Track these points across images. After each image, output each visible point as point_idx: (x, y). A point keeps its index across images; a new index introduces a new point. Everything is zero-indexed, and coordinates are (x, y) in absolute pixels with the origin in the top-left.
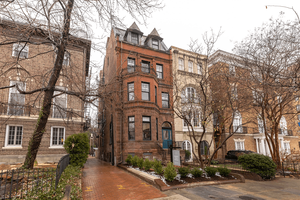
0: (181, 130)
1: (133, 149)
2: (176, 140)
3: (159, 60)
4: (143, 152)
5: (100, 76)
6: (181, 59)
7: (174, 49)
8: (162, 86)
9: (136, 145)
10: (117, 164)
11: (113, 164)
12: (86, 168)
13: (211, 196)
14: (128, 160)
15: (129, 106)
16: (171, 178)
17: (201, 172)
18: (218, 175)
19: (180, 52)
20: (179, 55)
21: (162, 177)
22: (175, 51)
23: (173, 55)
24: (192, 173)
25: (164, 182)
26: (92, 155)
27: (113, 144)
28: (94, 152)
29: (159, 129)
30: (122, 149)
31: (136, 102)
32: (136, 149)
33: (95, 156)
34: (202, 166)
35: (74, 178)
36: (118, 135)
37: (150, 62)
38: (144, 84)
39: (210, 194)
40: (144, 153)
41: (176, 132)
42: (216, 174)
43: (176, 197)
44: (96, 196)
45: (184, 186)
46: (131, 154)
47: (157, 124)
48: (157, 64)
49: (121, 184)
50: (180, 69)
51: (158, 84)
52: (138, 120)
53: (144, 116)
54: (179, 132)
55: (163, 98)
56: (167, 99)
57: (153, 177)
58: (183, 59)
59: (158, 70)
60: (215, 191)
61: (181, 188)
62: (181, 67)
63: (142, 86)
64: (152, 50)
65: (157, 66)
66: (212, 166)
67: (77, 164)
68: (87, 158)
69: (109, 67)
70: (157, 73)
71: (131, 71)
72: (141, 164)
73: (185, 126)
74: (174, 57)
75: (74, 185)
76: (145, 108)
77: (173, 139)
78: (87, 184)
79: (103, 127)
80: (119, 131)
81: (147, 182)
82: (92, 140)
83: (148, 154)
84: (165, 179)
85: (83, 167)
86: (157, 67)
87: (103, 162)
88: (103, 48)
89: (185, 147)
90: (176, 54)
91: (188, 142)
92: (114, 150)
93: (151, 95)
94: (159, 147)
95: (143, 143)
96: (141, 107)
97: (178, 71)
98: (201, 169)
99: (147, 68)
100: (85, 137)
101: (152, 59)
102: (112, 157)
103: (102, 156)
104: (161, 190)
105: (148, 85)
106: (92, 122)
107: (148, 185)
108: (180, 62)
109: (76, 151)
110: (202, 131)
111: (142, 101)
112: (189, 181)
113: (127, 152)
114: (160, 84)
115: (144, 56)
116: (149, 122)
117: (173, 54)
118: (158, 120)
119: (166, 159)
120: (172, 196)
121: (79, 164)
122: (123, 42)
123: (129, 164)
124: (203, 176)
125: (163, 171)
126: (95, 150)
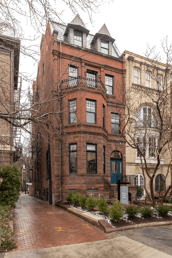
0: (133, 161)
1: (75, 184)
2: (127, 174)
3: (110, 69)
4: (86, 188)
5: (34, 89)
6: (137, 69)
7: (129, 55)
8: (112, 105)
9: (78, 180)
10: (55, 202)
11: (51, 203)
12: (18, 208)
13: (159, 237)
14: (68, 198)
15: (70, 130)
16: (117, 219)
17: (151, 211)
18: (170, 215)
19: (136, 59)
20: (134, 63)
21: (107, 218)
22: (130, 58)
23: (127, 63)
24: (141, 212)
25: (109, 223)
26: (24, 192)
27: (50, 178)
28: (27, 188)
29: (106, 160)
30: (61, 184)
31: (79, 126)
32: (78, 184)
33: (28, 193)
34: (153, 205)
35: (4, 220)
36: (57, 167)
37: (97, 72)
38: (89, 102)
39: (158, 236)
40: (88, 189)
41: (127, 164)
42: (169, 214)
43: (121, 238)
44: (30, 239)
45: (132, 226)
46: (72, 190)
47: (104, 154)
48: (107, 75)
49: (61, 226)
50: (136, 83)
51: (107, 102)
52: (81, 148)
53: (88, 144)
54: (131, 164)
55: (113, 121)
56: (117, 121)
57: (96, 217)
58: (139, 68)
59: (107, 83)
60: (164, 231)
61: (127, 229)
62: (137, 80)
63: (87, 105)
64: (101, 55)
65: (106, 77)
66: (165, 204)
67: (7, 203)
68: (19, 196)
69: (45, 77)
70: (106, 86)
71: (72, 83)
72: (83, 203)
73: (138, 156)
74: (128, 66)
75: (5, 227)
76: (90, 133)
77: (123, 172)
78: (19, 226)
79: (38, 157)
80: (57, 163)
81: (90, 223)
82: (24, 173)
83: (93, 190)
84: (111, 220)
85: (15, 207)
86: (106, 79)
87: (39, 200)
88: (36, 53)
89: (137, 182)
90: (131, 62)
91: (141, 176)
92: (52, 185)
93: (98, 116)
94: (106, 182)
95: (87, 177)
96: (85, 133)
97: (133, 84)
98: (152, 208)
99: (93, 81)
100: (16, 170)
101: (100, 68)
102: (49, 194)
103: (38, 193)
104: (105, 232)
105: (94, 103)
106: (23, 149)
107: (91, 226)
108: (135, 73)
109: (5, 187)
110: (156, 162)
111: (87, 124)
112: (138, 221)
113: (67, 188)
114: (110, 102)
115: (90, 63)
116: (95, 152)
117: (127, 61)
118: (106, 148)
119: (114, 197)
120: (117, 238)
121: (10, 202)
122: (62, 43)
123: (70, 202)
124: (154, 216)
125: (109, 210)
126: (28, 185)
